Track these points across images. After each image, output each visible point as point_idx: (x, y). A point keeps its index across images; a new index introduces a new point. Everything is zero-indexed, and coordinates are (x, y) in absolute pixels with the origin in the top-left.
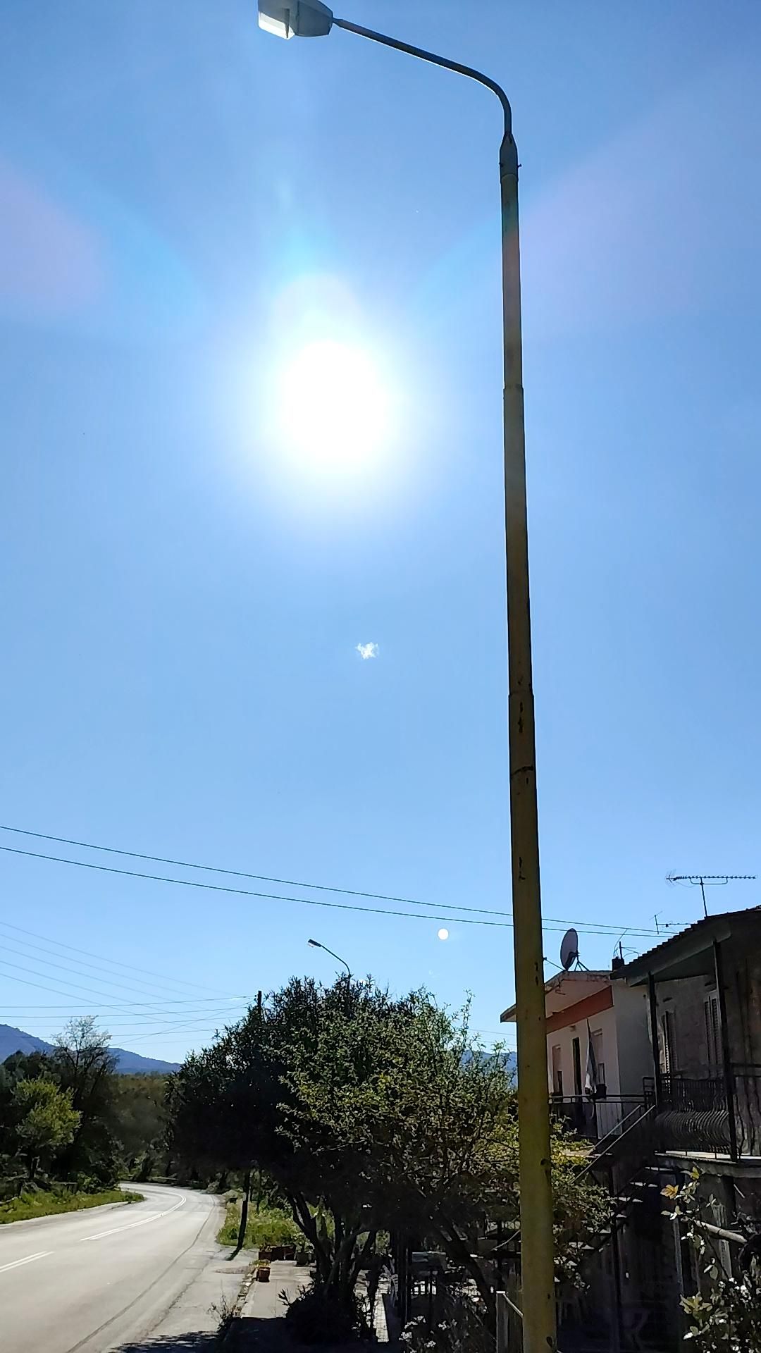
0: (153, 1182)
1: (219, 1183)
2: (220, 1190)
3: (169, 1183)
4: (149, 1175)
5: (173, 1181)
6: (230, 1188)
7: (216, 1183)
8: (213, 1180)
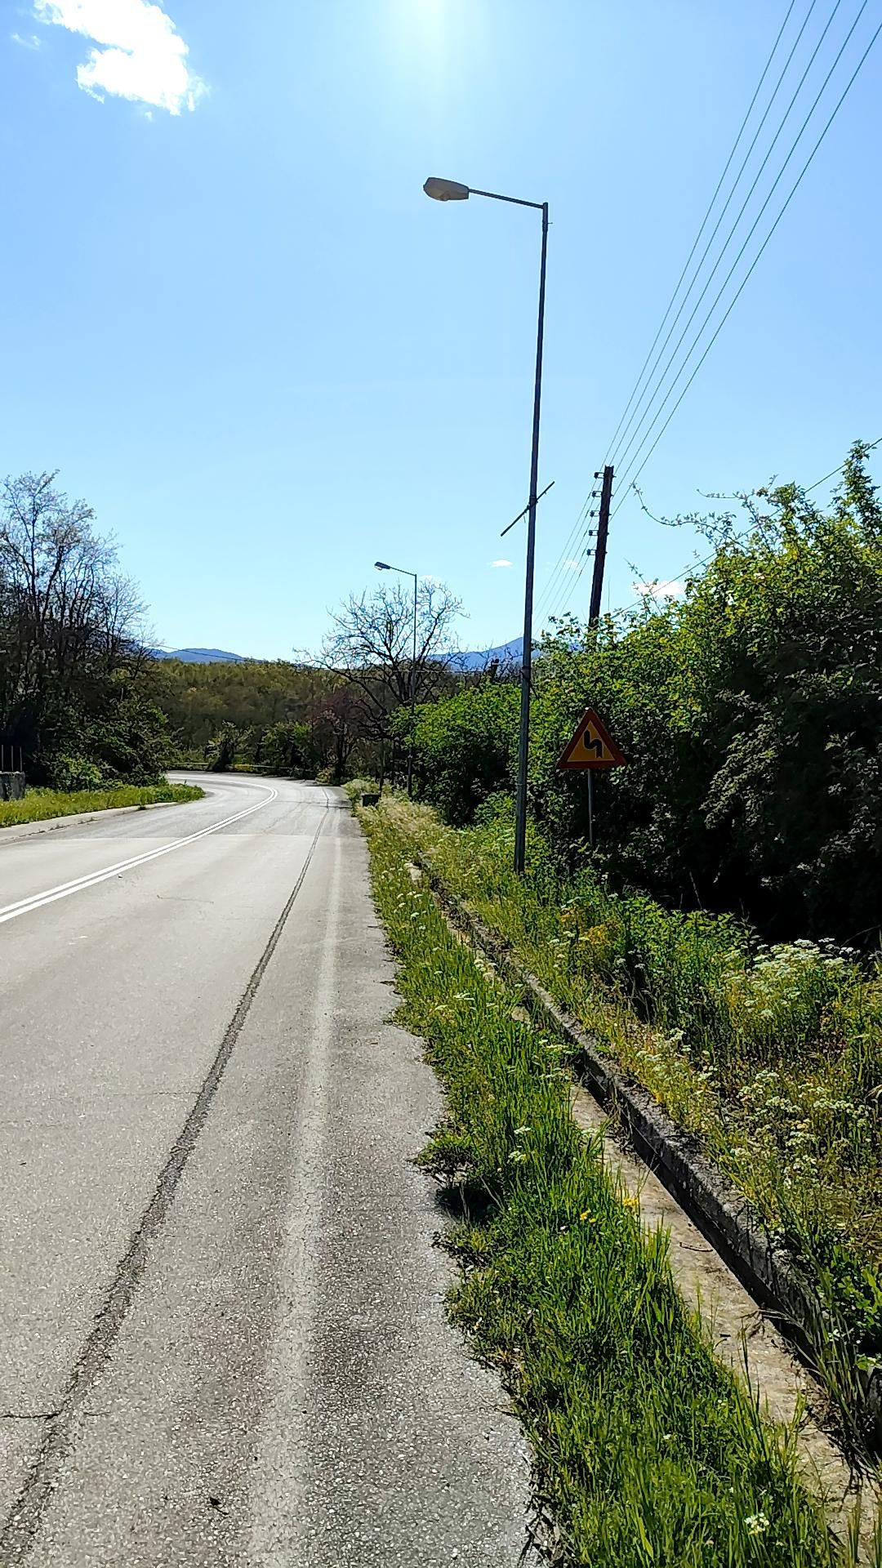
0: (235, 771)
1: (334, 769)
2: (336, 780)
3: (258, 772)
4: (230, 763)
5: (265, 769)
6: (352, 777)
7: (331, 770)
8: (324, 765)
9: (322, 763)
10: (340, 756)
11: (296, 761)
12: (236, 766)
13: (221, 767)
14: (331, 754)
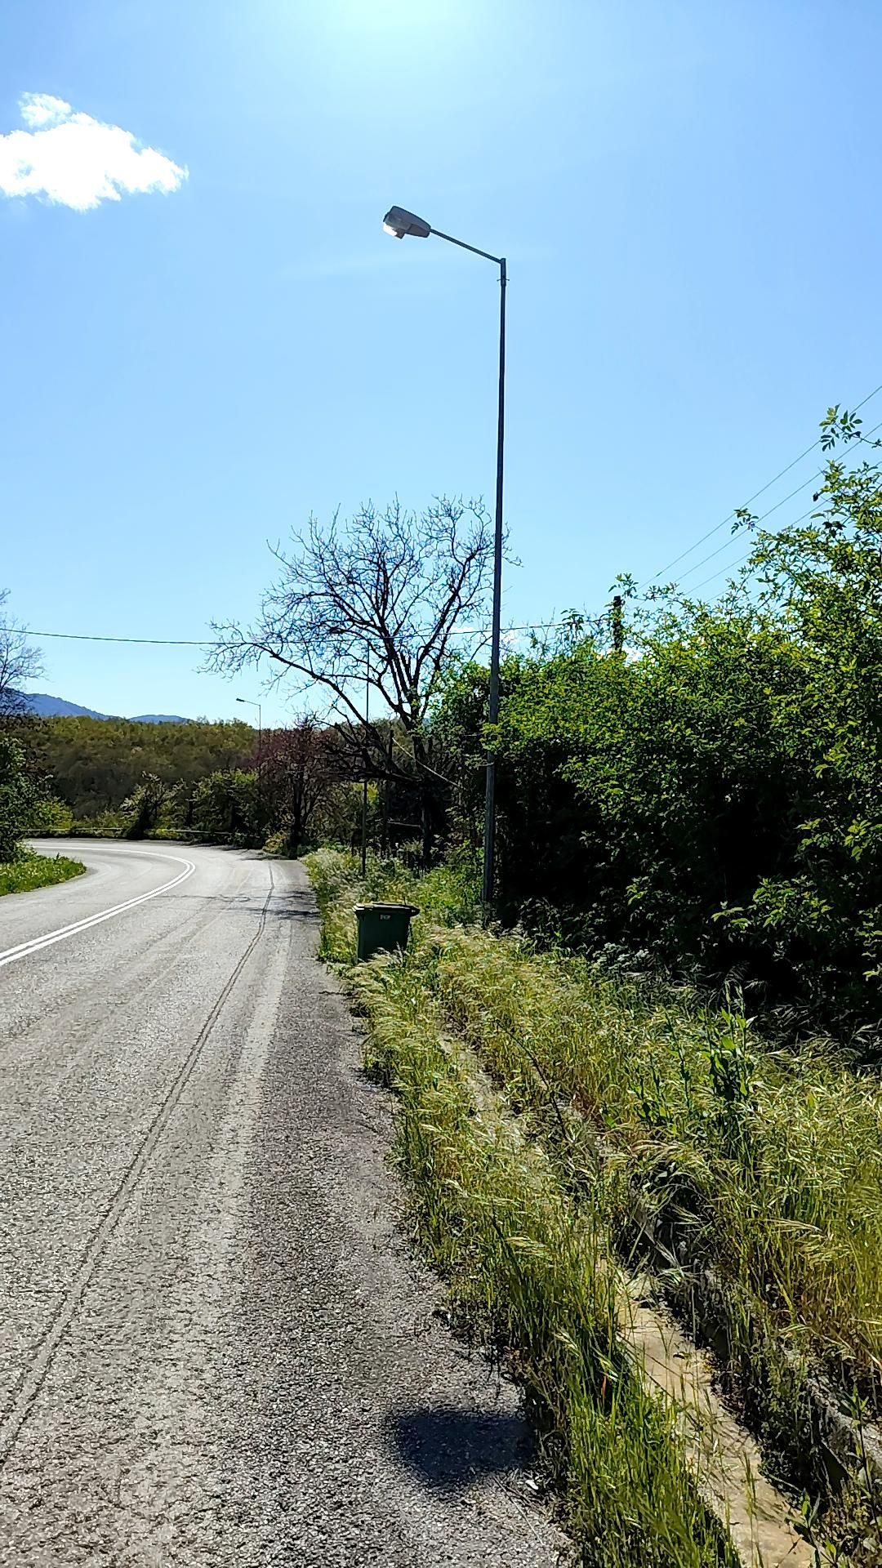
2: (290, 851)
7: (286, 835)
9: (273, 825)
10: (297, 813)
11: (238, 823)
12: (158, 831)
13: (138, 833)
14: (284, 812)
